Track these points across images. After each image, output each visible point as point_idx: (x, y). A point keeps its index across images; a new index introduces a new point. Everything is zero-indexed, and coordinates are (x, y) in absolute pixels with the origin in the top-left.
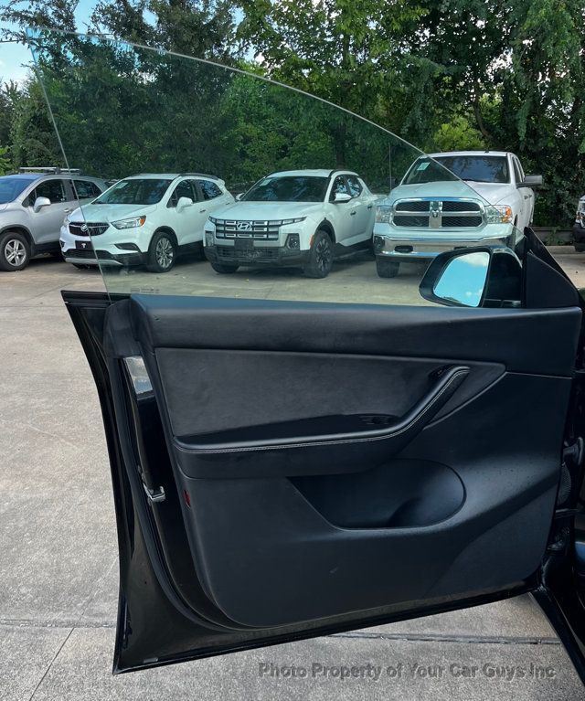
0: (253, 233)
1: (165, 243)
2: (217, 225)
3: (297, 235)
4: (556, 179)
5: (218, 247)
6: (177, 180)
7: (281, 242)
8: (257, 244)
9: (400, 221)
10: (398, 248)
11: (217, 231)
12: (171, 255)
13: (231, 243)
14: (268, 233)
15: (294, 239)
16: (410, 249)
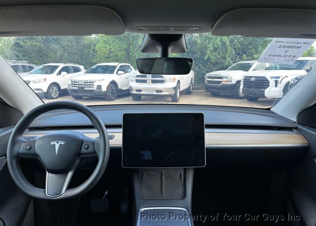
0: (84, 85)
1: (55, 88)
2: (72, 82)
3: (101, 86)
4: (202, 68)
5: (72, 90)
6: (61, 65)
7: (95, 88)
8: (86, 89)
9: (137, 81)
10: (137, 91)
11: (72, 84)
12: (58, 93)
13: (77, 88)
14: (90, 85)
15: (99, 87)
16: (141, 91)
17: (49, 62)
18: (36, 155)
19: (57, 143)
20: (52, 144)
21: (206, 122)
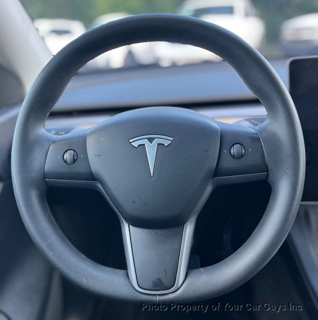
18: (92, 177)
19: (151, 140)
20: (136, 144)
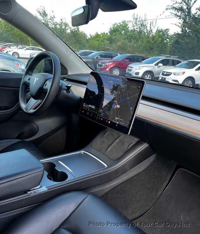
1: (190, 82)
17: (194, 59)
21: (144, 93)
